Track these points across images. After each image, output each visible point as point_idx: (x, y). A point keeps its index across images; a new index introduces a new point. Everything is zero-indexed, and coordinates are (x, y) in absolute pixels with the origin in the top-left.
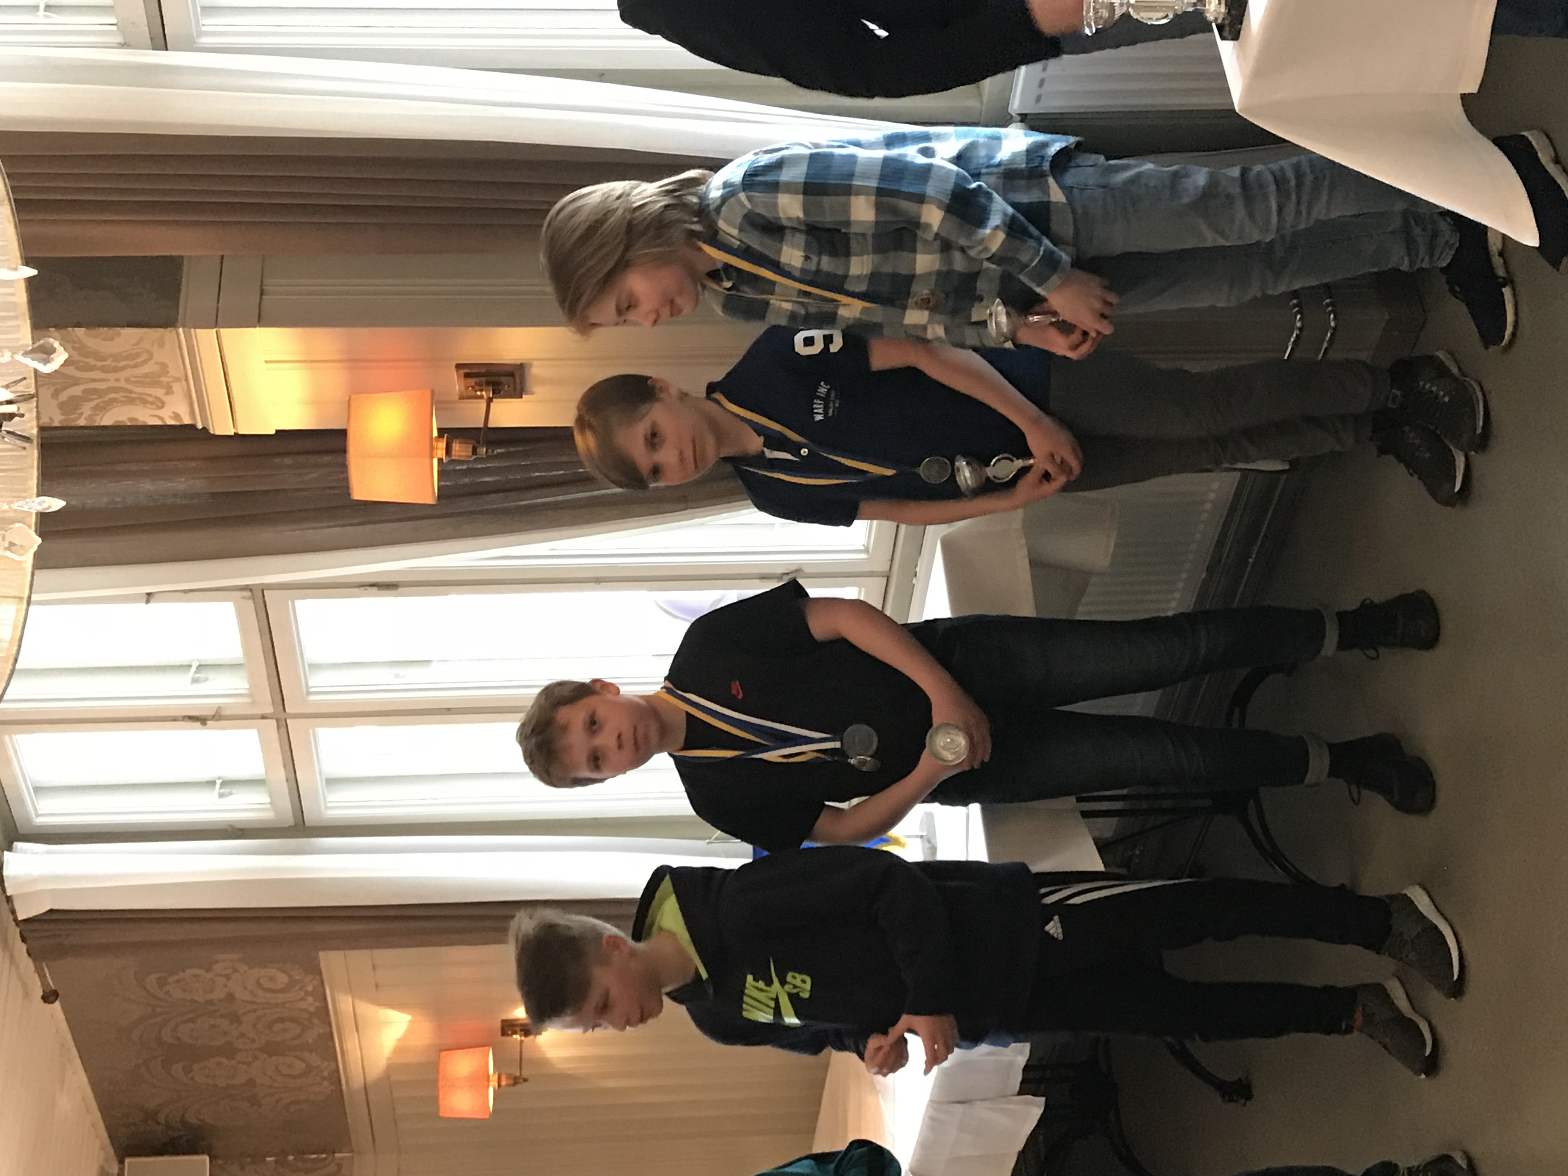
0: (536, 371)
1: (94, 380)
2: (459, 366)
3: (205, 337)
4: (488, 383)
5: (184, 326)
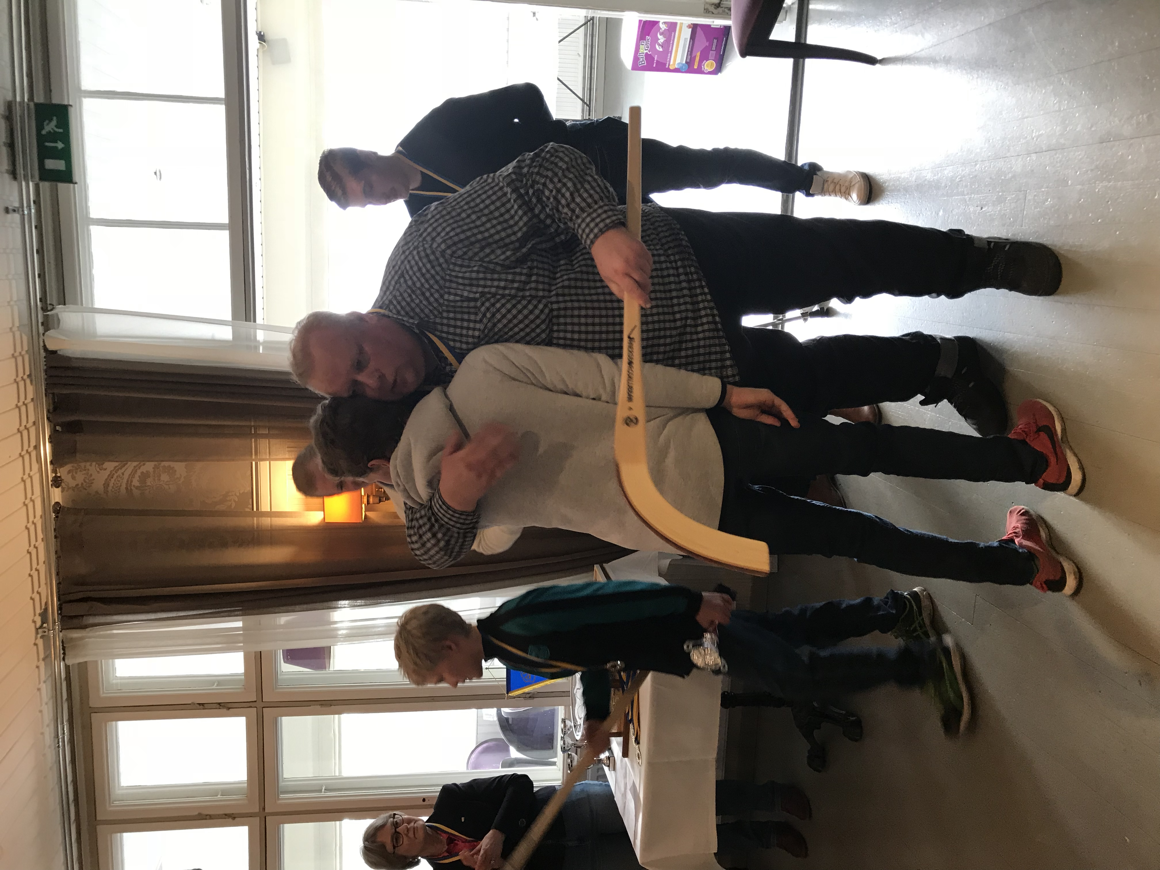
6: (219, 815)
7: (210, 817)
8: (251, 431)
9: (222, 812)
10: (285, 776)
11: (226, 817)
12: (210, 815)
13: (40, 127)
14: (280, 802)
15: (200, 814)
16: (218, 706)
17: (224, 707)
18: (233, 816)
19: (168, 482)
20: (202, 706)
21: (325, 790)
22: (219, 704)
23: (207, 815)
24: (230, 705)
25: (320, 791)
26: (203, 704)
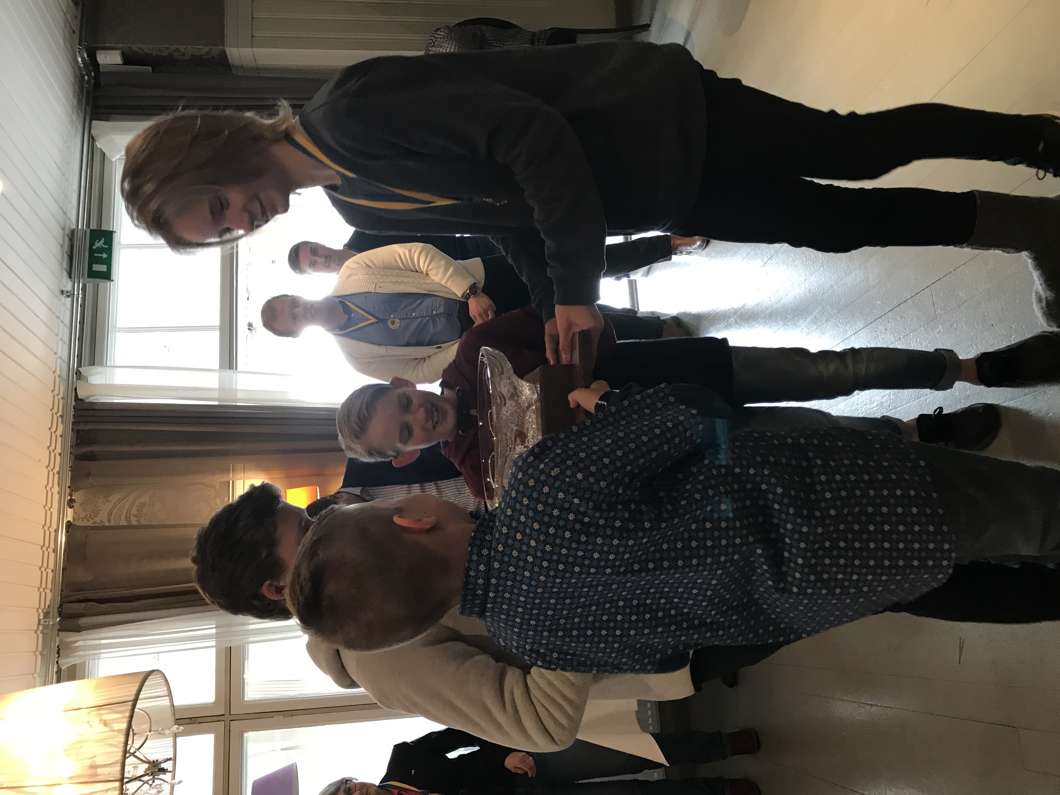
13: (92, 244)
16: (189, 721)
17: (196, 723)
19: (160, 509)
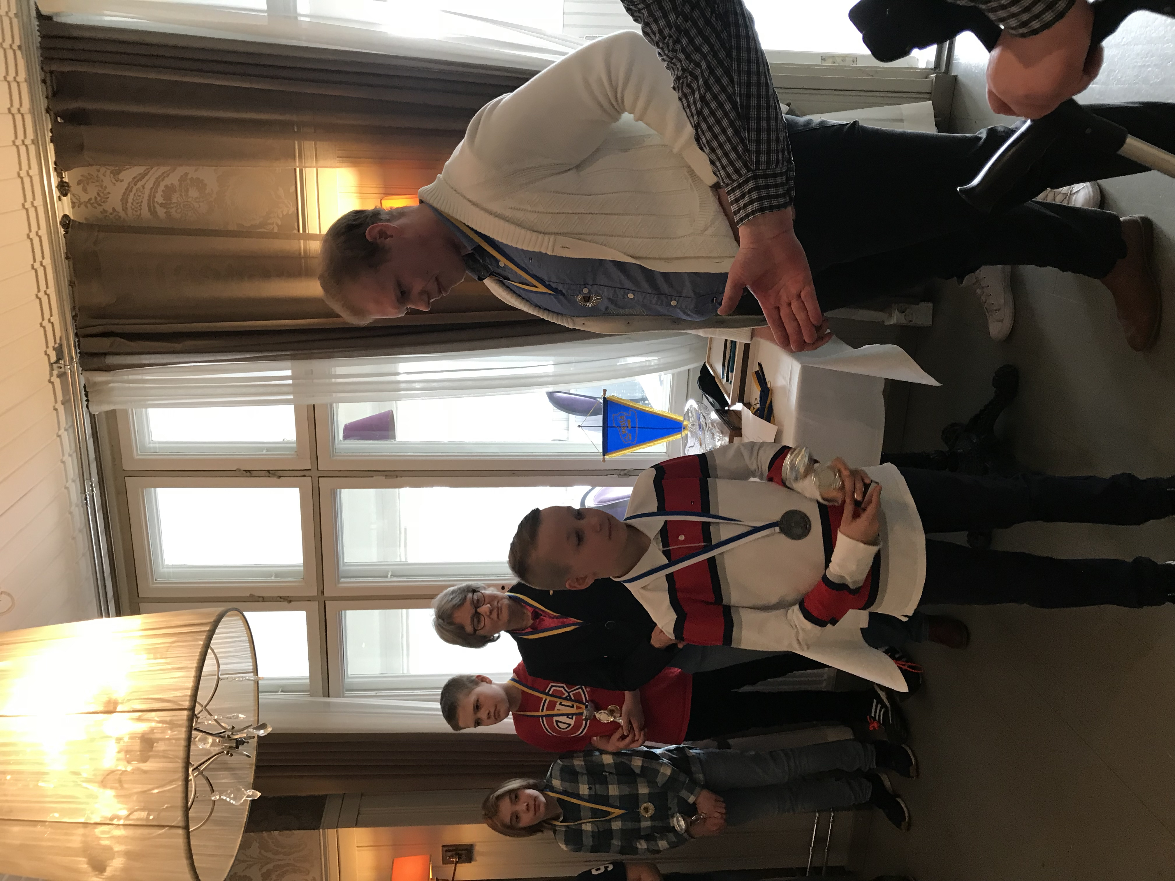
0: (478, 848)
1: (279, 860)
2: (443, 846)
3: (331, 833)
4: (456, 854)
5: (323, 829)
6: (273, 597)
7: (264, 599)
8: (294, 129)
9: (276, 595)
10: (346, 560)
11: (281, 600)
12: (263, 598)
14: (340, 585)
15: (252, 596)
16: (267, 474)
17: (274, 475)
18: (289, 599)
19: (197, 198)
20: (249, 473)
21: (391, 576)
22: (268, 471)
23: (259, 597)
24: (281, 473)
25: (387, 577)
26: (249, 471)
